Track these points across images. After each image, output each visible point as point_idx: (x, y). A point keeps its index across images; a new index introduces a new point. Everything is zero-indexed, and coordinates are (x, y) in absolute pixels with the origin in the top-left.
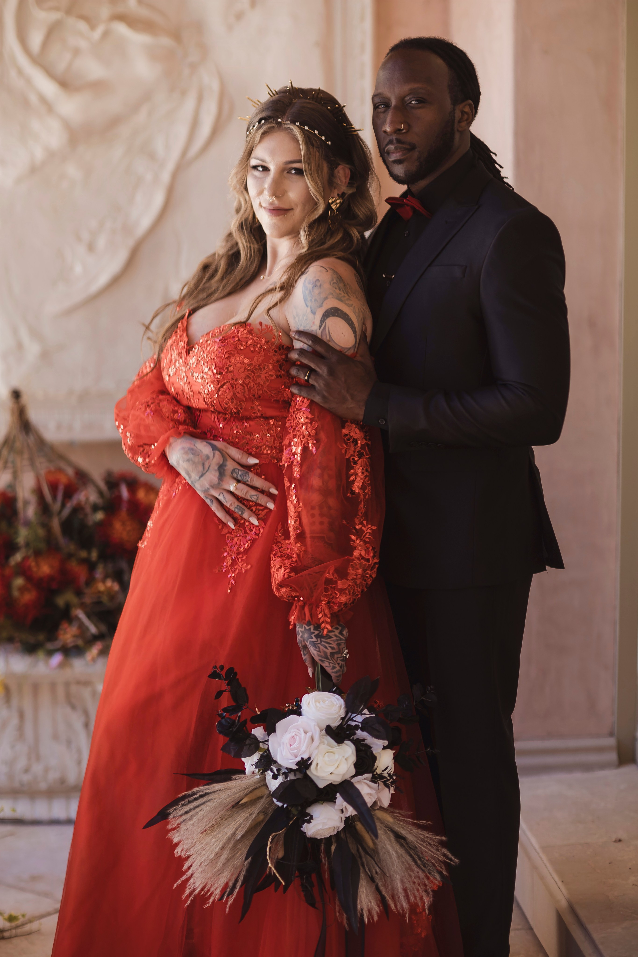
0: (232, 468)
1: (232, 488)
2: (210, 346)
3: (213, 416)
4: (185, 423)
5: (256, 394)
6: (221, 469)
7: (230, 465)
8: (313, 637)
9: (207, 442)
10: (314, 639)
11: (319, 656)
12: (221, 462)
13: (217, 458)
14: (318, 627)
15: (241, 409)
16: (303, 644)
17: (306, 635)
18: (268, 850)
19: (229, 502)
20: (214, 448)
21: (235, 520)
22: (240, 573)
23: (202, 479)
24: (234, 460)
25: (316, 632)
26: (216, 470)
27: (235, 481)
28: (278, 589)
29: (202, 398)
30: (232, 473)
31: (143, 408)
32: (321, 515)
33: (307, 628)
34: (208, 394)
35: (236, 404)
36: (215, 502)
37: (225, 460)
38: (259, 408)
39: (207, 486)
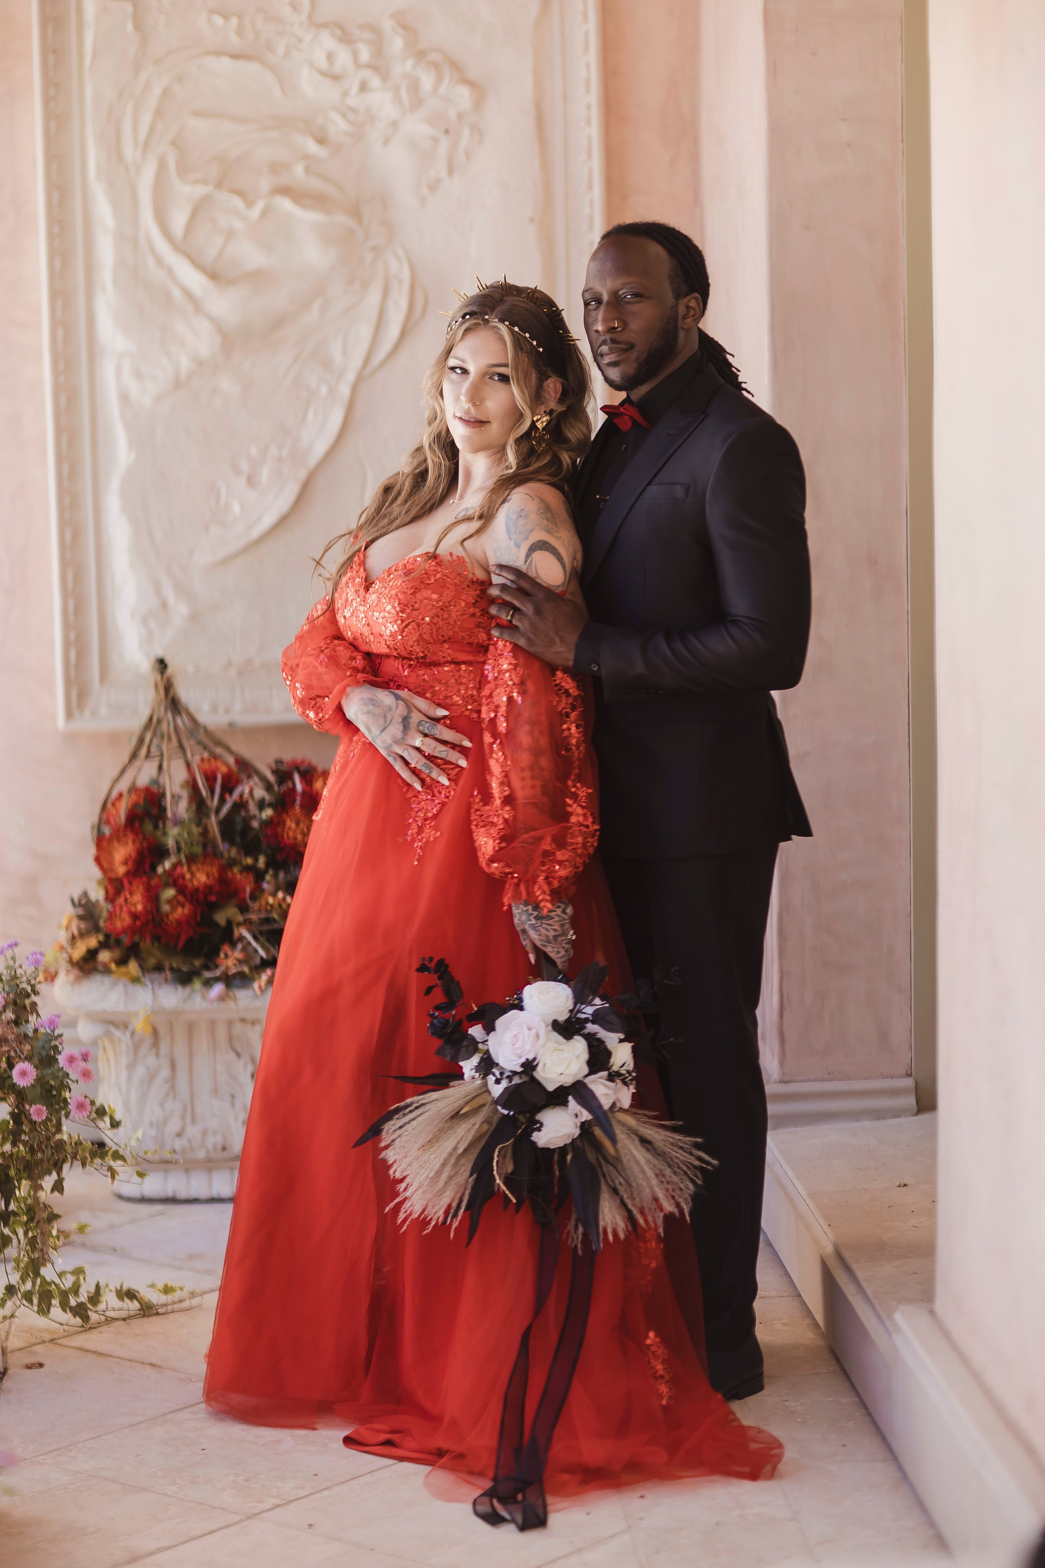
0: (418, 720)
1: (418, 744)
2: (393, 580)
3: (396, 663)
4: (364, 671)
5: (445, 635)
6: (406, 721)
7: (416, 717)
8: (533, 919)
9: (389, 692)
10: (533, 922)
11: (541, 941)
12: (405, 714)
13: (401, 710)
14: (536, 907)
15: (429, 652)
16: (522, 927)
17: (524, 918)
18: (495, 1164)
19: (415, 760)
20: (398, 698)
21: (423, 782)
22: (428, 842)
23: (383, 734)
24: (420, 711)
25: (536, 913)
26: (399, 723)
27: (422, 736)
28: (488, 865)
29: (384, 641)
30: (418, 726)
31: (316, 653)
32: (533, 778)
33: (525, 909)
34: (391, 636)
35: (422, 648)
36: (399, 760)
37: (410, 711)
38: (450, 651)
39: (390, 741)
